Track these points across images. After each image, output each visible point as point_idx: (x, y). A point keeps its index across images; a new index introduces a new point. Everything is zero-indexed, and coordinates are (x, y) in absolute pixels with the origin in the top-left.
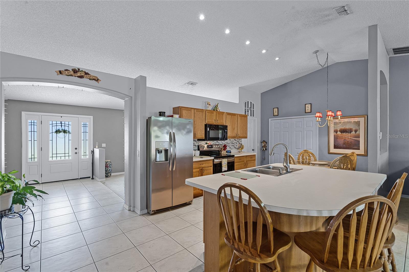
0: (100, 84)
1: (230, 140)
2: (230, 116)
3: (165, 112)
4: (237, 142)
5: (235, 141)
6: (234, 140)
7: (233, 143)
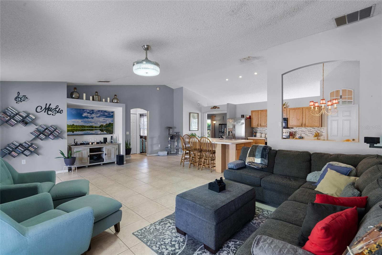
0: (220, 109)
1: (307, 128)
2: (294, 110)
3: (244, 115)
4: (317, 130)
5: (314, 130)
6: (313, 128)
7: (311, 131)
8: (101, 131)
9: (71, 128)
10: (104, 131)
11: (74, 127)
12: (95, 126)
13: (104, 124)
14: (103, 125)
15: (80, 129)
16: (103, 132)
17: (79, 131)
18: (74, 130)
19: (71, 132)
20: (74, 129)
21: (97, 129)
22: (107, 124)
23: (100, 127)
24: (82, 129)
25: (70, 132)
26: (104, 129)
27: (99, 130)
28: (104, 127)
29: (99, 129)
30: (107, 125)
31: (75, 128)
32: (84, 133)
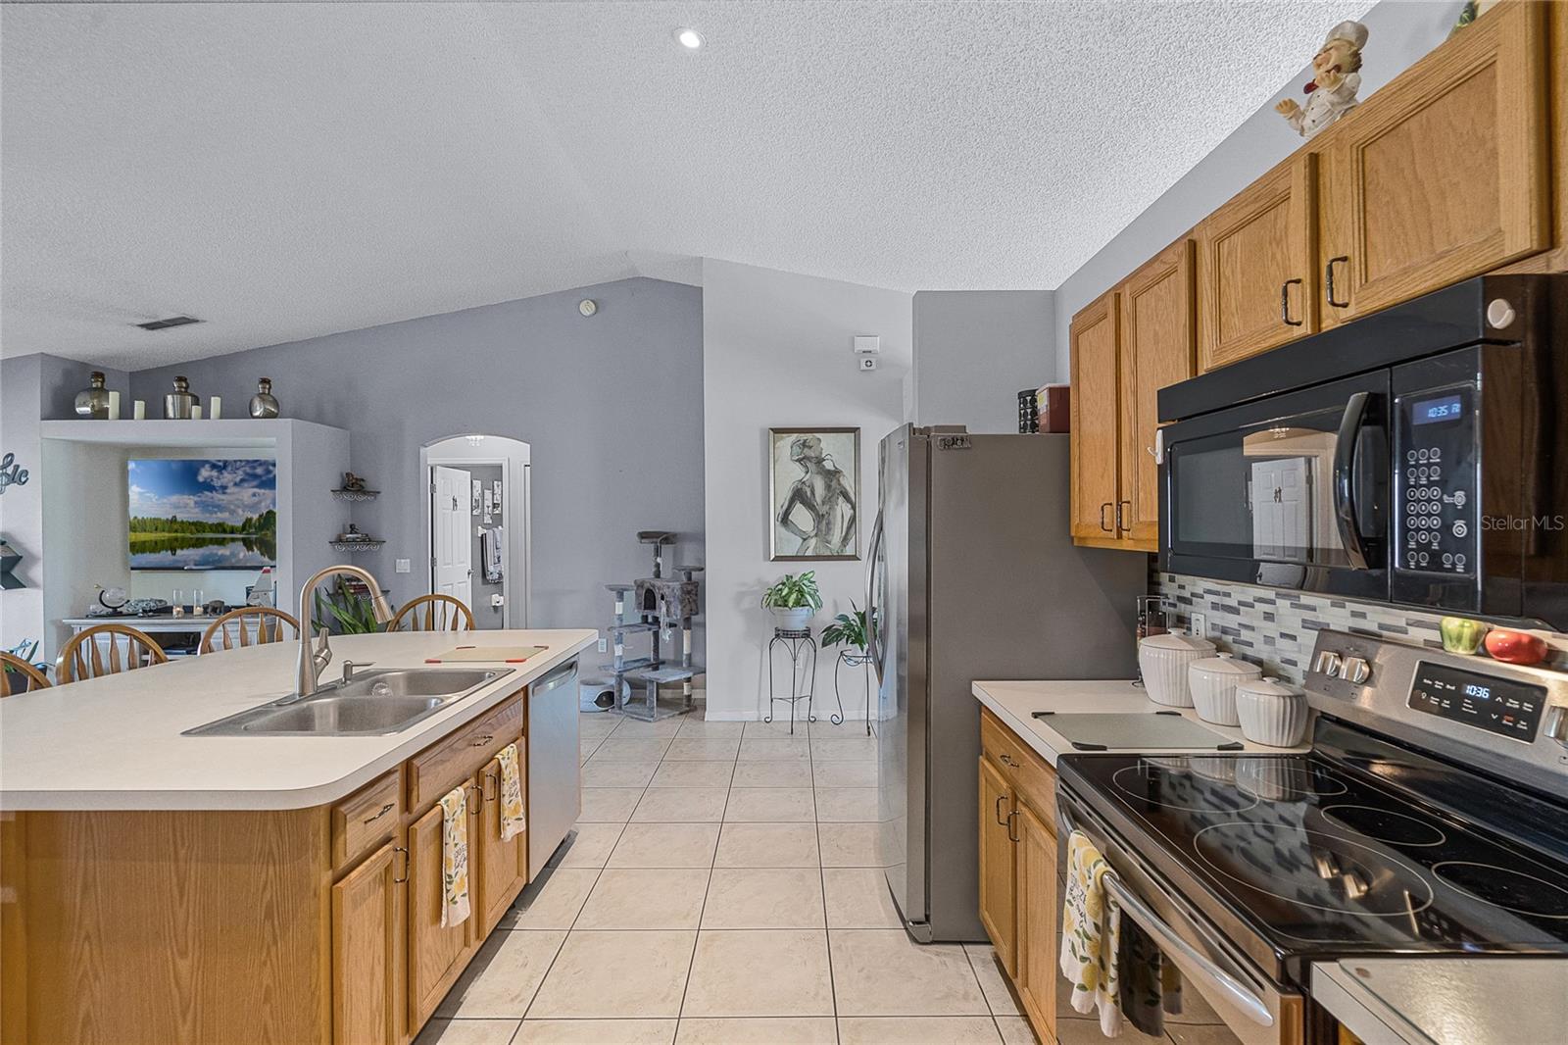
8: (245, 548)
9: (169, 532)
10: (255, 548)
11: (176, 531)
12: (230, 524)
13: (255, 517)
14: (251, 519)
15: (191, 538)
16: (253, 550)
17: (190, 546)
18: (175, 544)
19: (169, 552)
20: (176, 539)
21: (238, 539)
22: (261, 516)
23: (244, 528)
24: (198, 539)
25: (167, 551)
26: (254, 536)
27: (242, 543)
28: (253, 530)
29: (241, 536)
30: (262, 521)
31: (179, 535)
32: (203, 555)
